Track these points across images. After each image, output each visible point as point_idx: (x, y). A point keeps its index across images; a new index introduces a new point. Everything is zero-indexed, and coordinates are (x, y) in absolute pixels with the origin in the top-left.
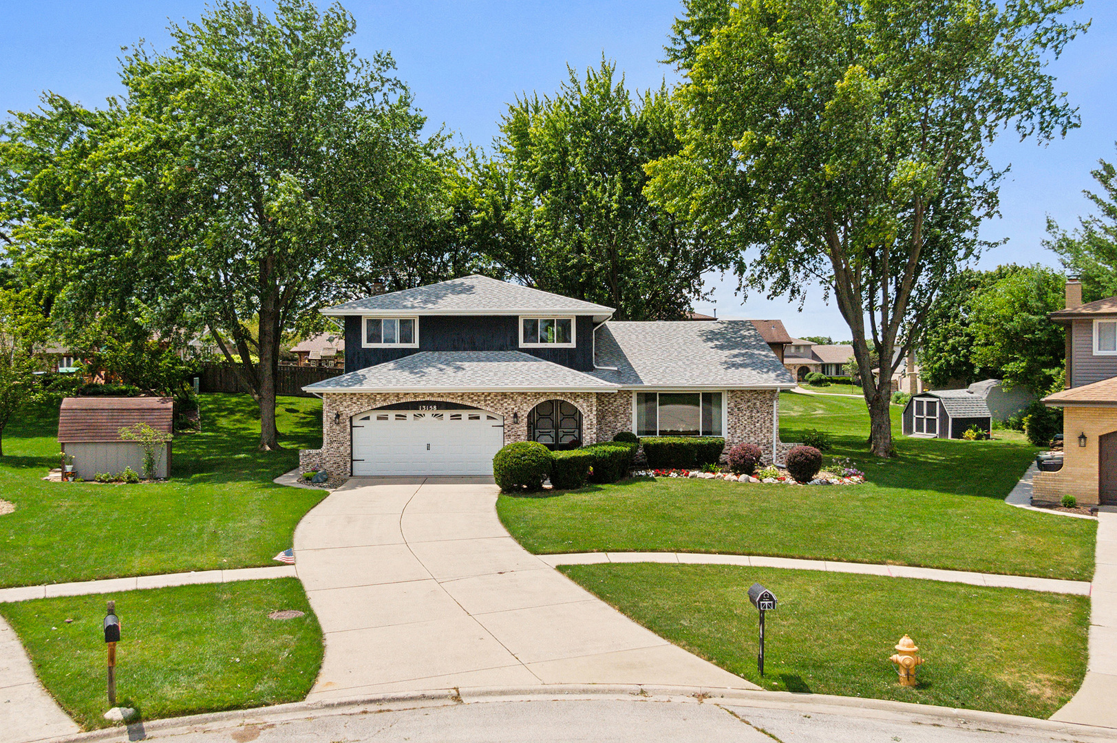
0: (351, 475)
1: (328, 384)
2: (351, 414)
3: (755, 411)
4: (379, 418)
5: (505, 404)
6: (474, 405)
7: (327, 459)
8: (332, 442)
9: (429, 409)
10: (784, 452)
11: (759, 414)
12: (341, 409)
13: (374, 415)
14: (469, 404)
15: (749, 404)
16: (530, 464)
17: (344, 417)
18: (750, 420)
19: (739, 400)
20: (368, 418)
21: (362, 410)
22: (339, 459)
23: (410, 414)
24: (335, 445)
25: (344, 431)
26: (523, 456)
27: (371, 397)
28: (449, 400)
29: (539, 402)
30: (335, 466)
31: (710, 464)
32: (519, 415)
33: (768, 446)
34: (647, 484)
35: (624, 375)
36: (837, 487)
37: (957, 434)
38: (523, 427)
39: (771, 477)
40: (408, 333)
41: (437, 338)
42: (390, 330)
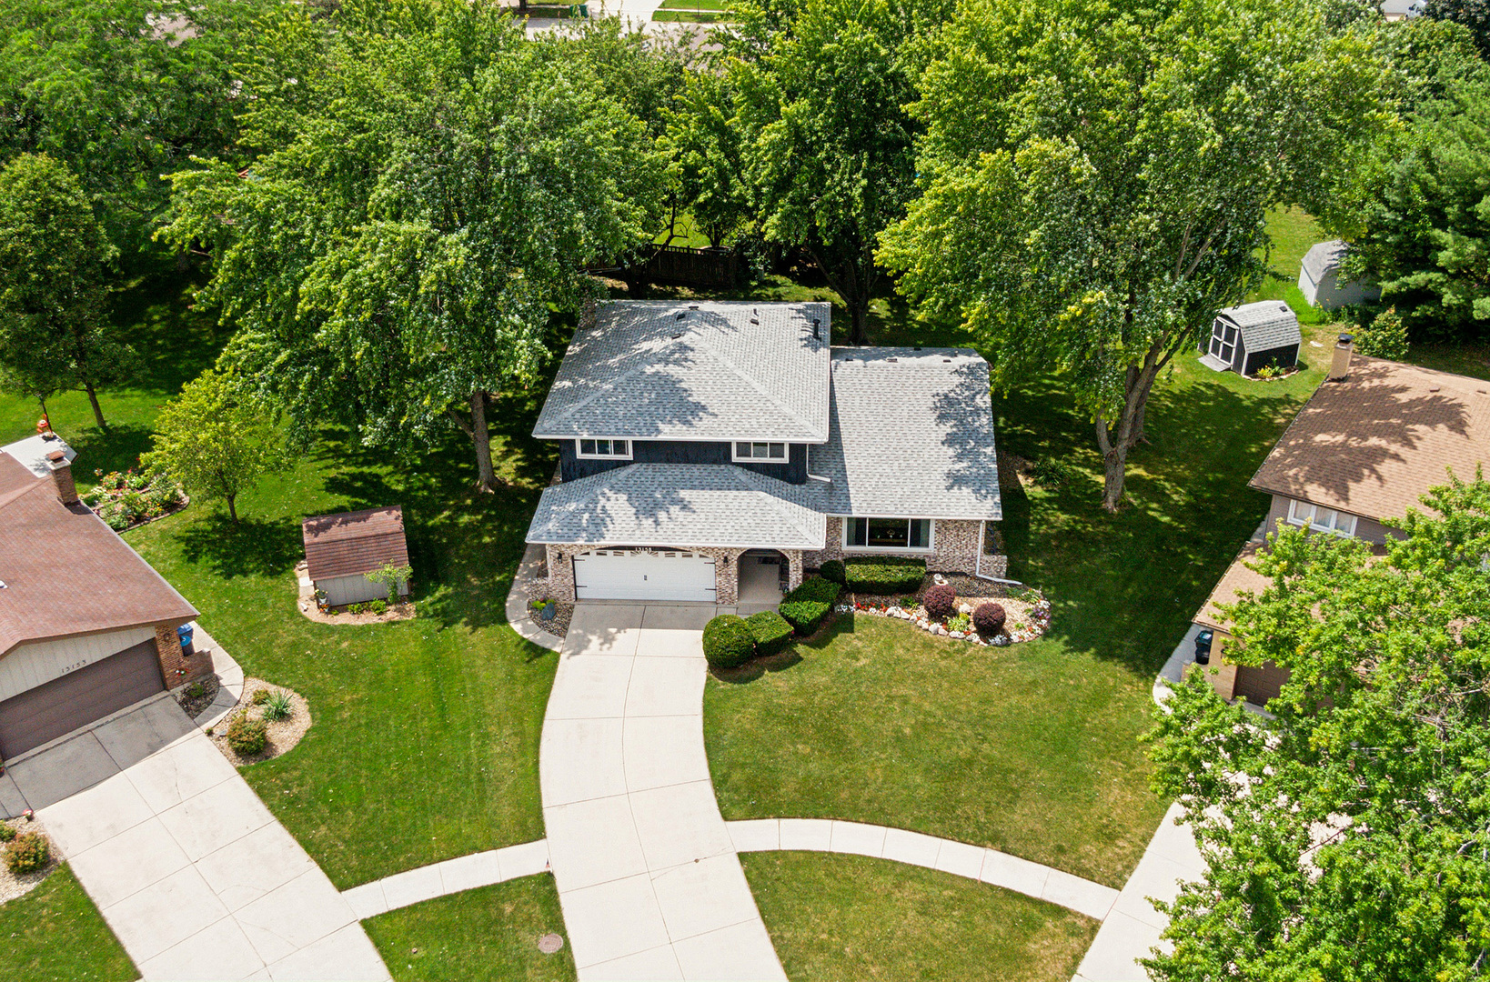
0: (577, 600)
2: (573, 553)
3: (962, 530)
4: (598, 554)
7: (554, 589)
8: (556, 575)
9: (645, 549)
10: (987, 565)
11: (965, 533)
12: (564, 549)
13: (593, 552)
15: (957, 524)
17: (566, 555)
18: (956, 538)
20: (588, 554)
22: (563, 587)
23: (627, 552)
24: (559, 577)
25: (567, 567)
30: (562, 593)
32: (729, 558)
33: (972, 560)
34: (842, 641)
35: (836, 493)
36: (1013, 650)
37: (1251, 371)
38: (733, 568)
39: (958, 629)
40: (620, 447)
41: (650, 452)
42: (603, 446)
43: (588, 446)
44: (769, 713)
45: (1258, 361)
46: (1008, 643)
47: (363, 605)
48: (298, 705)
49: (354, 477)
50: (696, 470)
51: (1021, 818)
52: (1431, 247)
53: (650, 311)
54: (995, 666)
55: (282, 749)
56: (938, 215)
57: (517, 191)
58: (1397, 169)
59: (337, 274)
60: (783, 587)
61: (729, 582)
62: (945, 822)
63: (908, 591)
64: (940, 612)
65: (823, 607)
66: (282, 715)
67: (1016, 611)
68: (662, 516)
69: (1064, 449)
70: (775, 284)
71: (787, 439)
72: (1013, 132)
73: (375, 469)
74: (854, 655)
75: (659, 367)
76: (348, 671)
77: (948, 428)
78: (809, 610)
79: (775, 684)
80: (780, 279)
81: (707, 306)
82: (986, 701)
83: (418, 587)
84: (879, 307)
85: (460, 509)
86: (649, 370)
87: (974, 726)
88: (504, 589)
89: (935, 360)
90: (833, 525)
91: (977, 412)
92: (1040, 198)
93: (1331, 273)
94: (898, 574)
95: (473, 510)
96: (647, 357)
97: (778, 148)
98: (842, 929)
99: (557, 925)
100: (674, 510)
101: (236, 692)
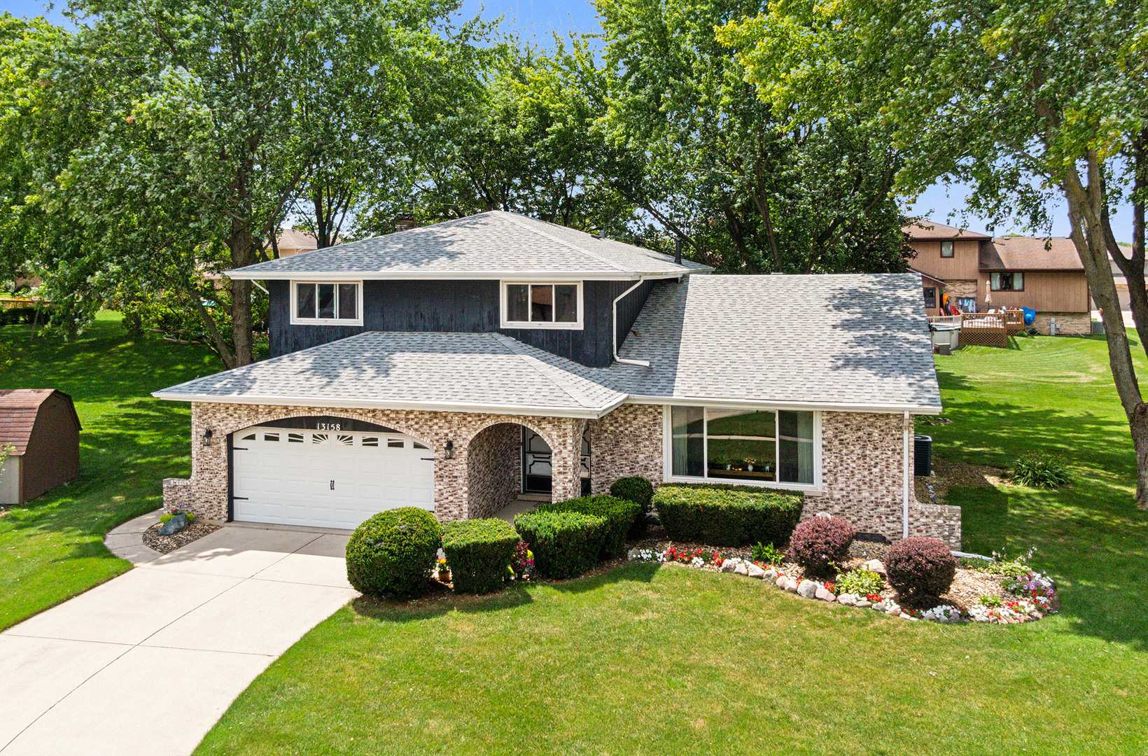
0: (230, 519)
1: (190, 389)
2: (228, 431)
3: (870, 447)
4: (267, 438)
5: (436, 427)
6: (391, 426)
7: (197, 495)
8: (202, 471)
9: (331, 428)
10: (923, 520)
11: (877, 453)
12: (215, 423)
13: (261, 433)
14: (384, 424)
15: (860, 433)
16: (384, 559)
17: (218, 434)
18: (861, 462)
19: (841, 426)
20: (252, 437)
21: (241, 427)
22: (212, 497)
23: (307, 434)
24: (206, 475)
25: (218, 456)
26: (377, 542)
27: (253, 409)
28: (356, 417)
29: (485, 426)
30: (207, 505)
31: (765, 544)
32: (455, 444)
33: (894, 509)
35: (654, 376)
36: (972, 631)
38: (462, 465)
41: (387, 313)
46: (963, 620)
50: (445, 337)
54: (932, 649)
61: (454, 494)
87: (871, 734)
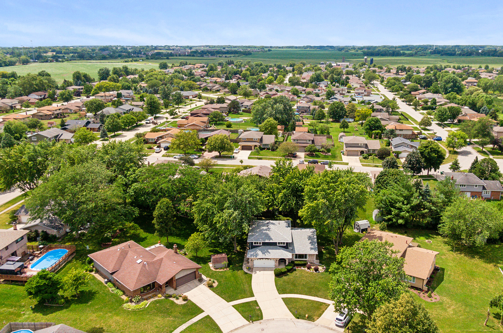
0: (253, 267)
4: (257, 260)
7: (250, 265)
25: (252, 262)
32: (277, 260)
33: (314, 260)
34: (294, 272)
35: (293, 251)
37: (362, 232)
38: (278, 262)
39: (312, 270)
40: (260, 243)
41: (264, 244)
42: (257, 243)
43: (255, 243)
44: (284, 282)
45: (363, 230)
46: (319, 272)
47: (221, 268)
48: (216, 281)
49: (213, 250)
50: (272, 247)
51: (320, 293)
52: (391, 211)
53: (263, 222)
54: (317, 275)
55: (215, 287)
56: (308, 209)
57: (246, 205)
58: (384, 198)
59: (220, 217)
60: (285, 265)
61: (277, 264)
62: (310, 294)
63: (304, 265)
64: (309, 268)
65: (291, 267)
66: (214, 282)
67: (320, 268)
68: (266, 254)
69: (330, 245)
70: (279, 217)
71: (285, 242)
72: (318, 199)
73: (216, 249)
74: (297, 274)
75: (266, 231)
76: (222, 277)
77: (310, 241)
78: (290, 267)
79: (285, 278)
80: (280, 216)
81: (271, 221)
82: (316, 280)
83: (228, 266)
84: (298, 221)
85: (232, 255)
86: (264, 232)
87: (314, 283)
88: (242, 266)
89: (308, 230)
90: (293, 255)
91: (314, 238)
92: (322, 207)
93: (376, 215)
94: (303, 263)
95: (234, 255)
96: (263, 230)
97: (282, 197)
98: (296, 306)
99: (258, 306)
100: (268, 253)
101: (206, 280)
